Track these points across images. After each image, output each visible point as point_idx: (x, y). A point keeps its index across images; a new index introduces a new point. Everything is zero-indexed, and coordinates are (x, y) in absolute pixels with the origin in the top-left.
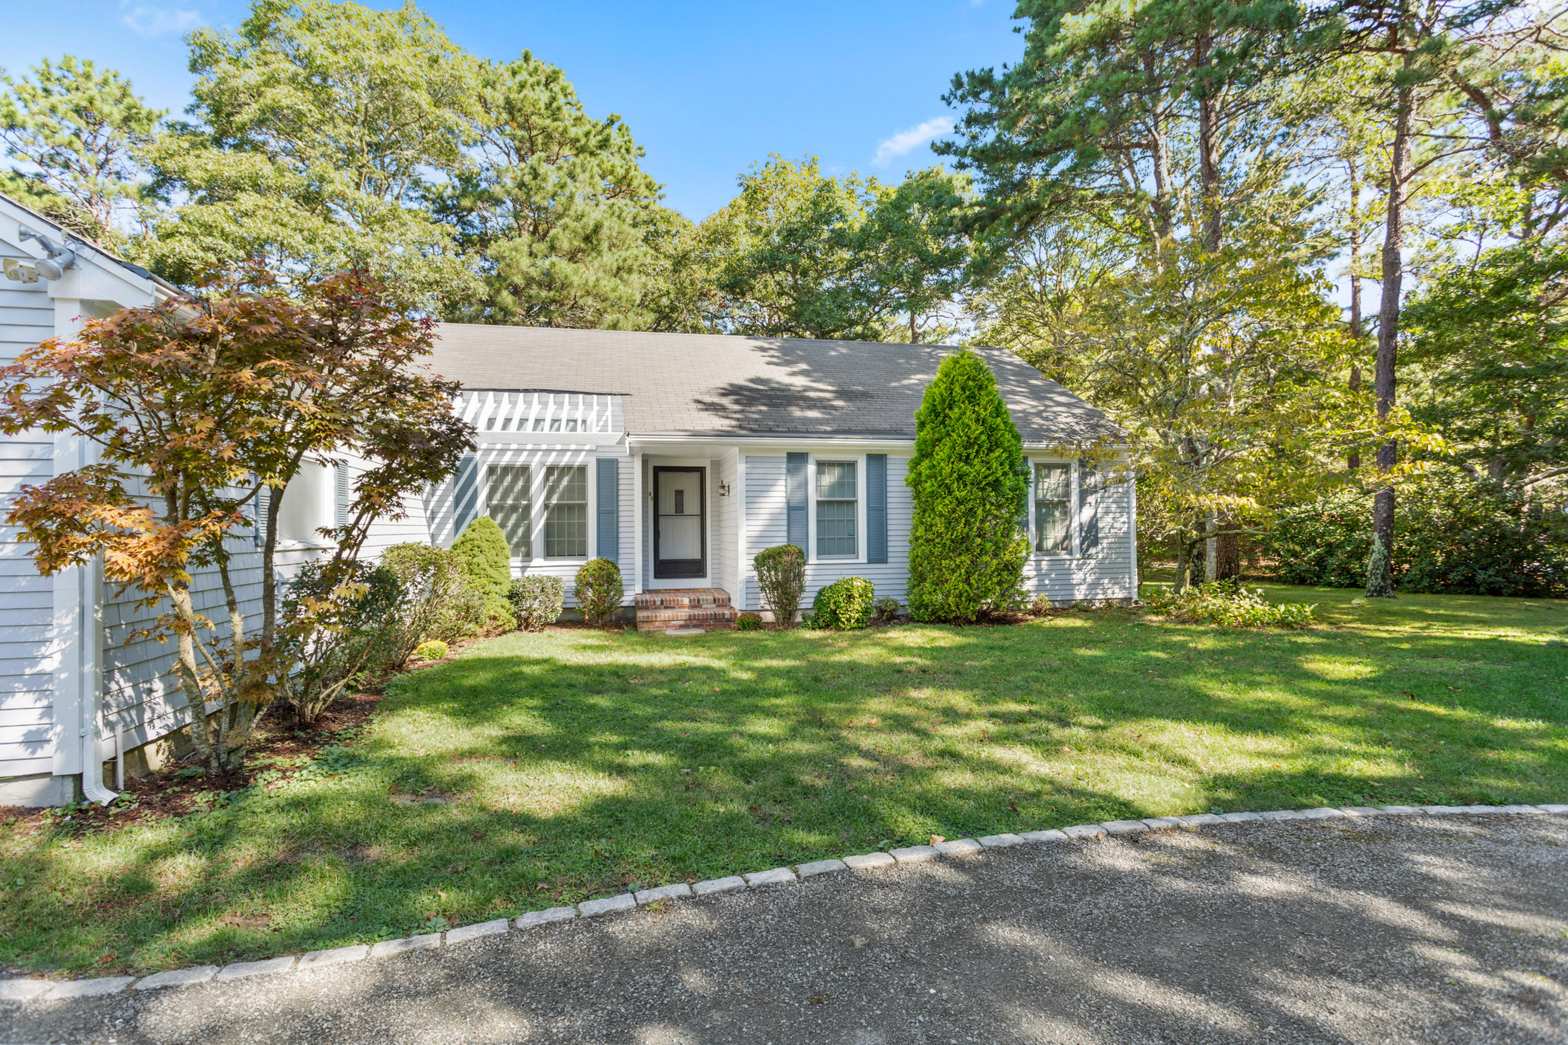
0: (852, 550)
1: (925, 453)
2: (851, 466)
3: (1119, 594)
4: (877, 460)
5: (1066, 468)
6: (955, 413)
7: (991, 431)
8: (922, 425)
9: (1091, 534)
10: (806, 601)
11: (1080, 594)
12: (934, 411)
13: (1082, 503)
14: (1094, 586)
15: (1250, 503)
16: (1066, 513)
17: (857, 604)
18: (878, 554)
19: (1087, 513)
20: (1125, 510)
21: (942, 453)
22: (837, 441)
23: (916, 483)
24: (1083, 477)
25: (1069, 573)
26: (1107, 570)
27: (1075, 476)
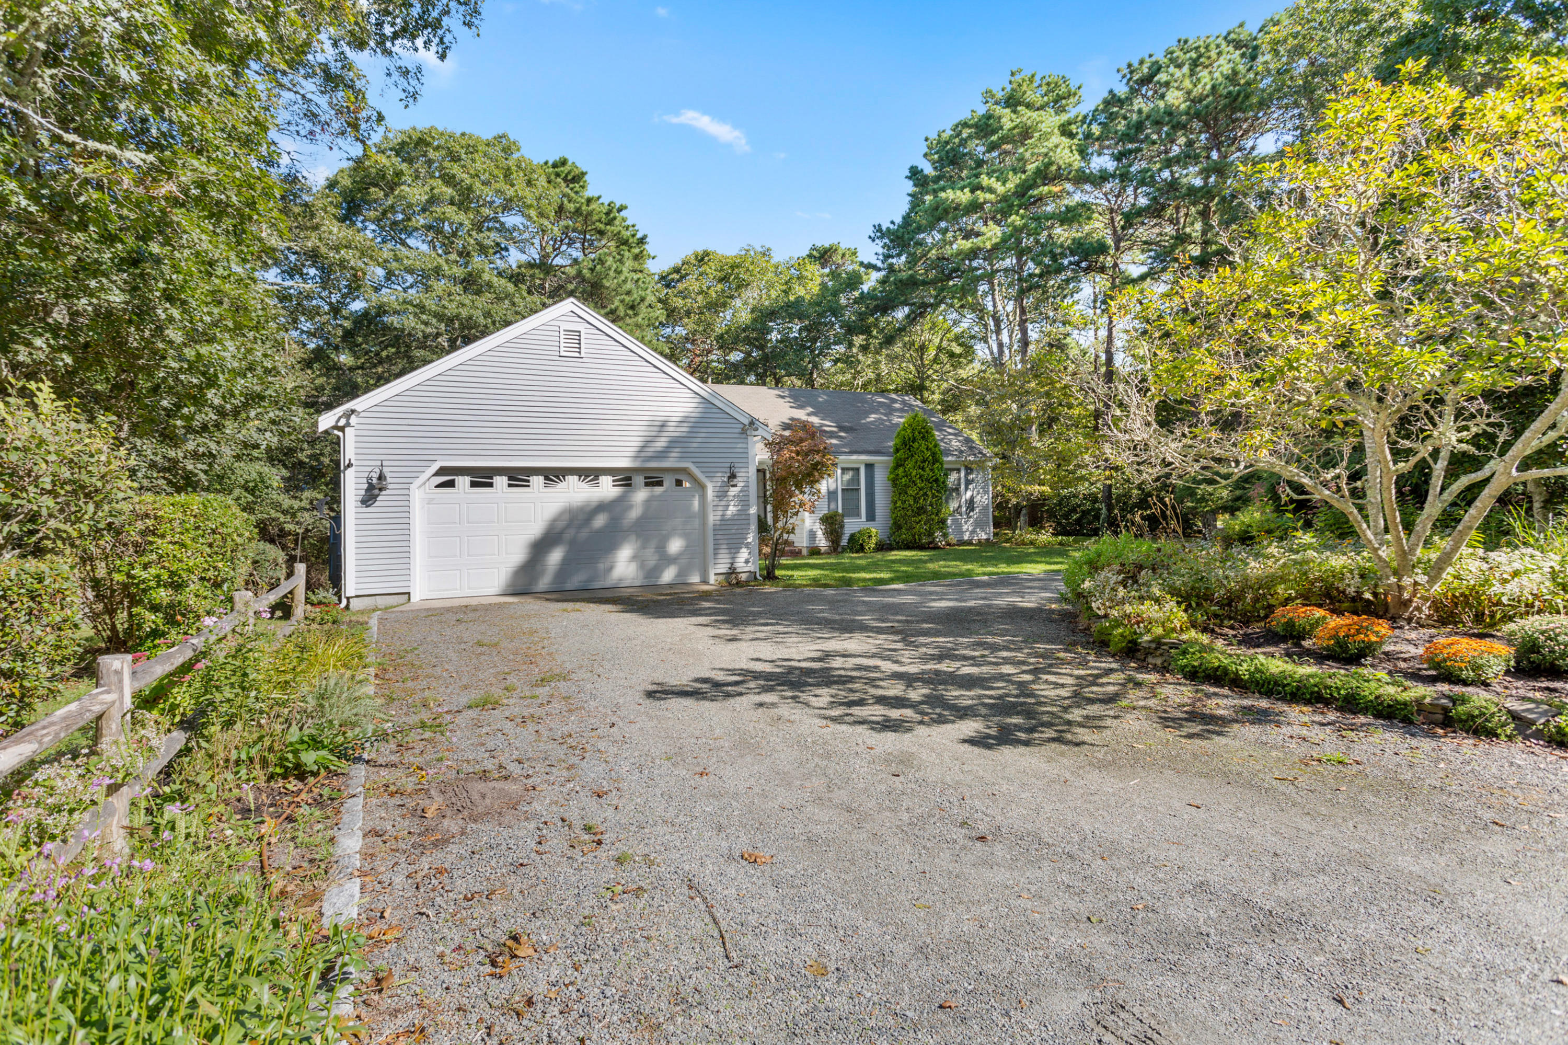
0: (858, 515)
1: (898, 464)
2: (858, 470)
3: (984, 537)
4: (870, 467)
5: (959, 470)
6: (916, 445)
7: (934, 454)
8: (897, 450)
9: (971, 504)
10: (844, 542)
11: (966, 537)
12: (904, 443)
13: (967, 489)
14: (973, 532)
15: (1046, 489)
16: (959, 494)
17: (874, 540)
18: (871, 517)
19: (969, 494)
20: (986, 492)
21: (910, 464)
22: (854, 457)
23: (895, 481)
24: (967, 474)
25: (961, 526)
26: (979, 524)
27: (963, 474)
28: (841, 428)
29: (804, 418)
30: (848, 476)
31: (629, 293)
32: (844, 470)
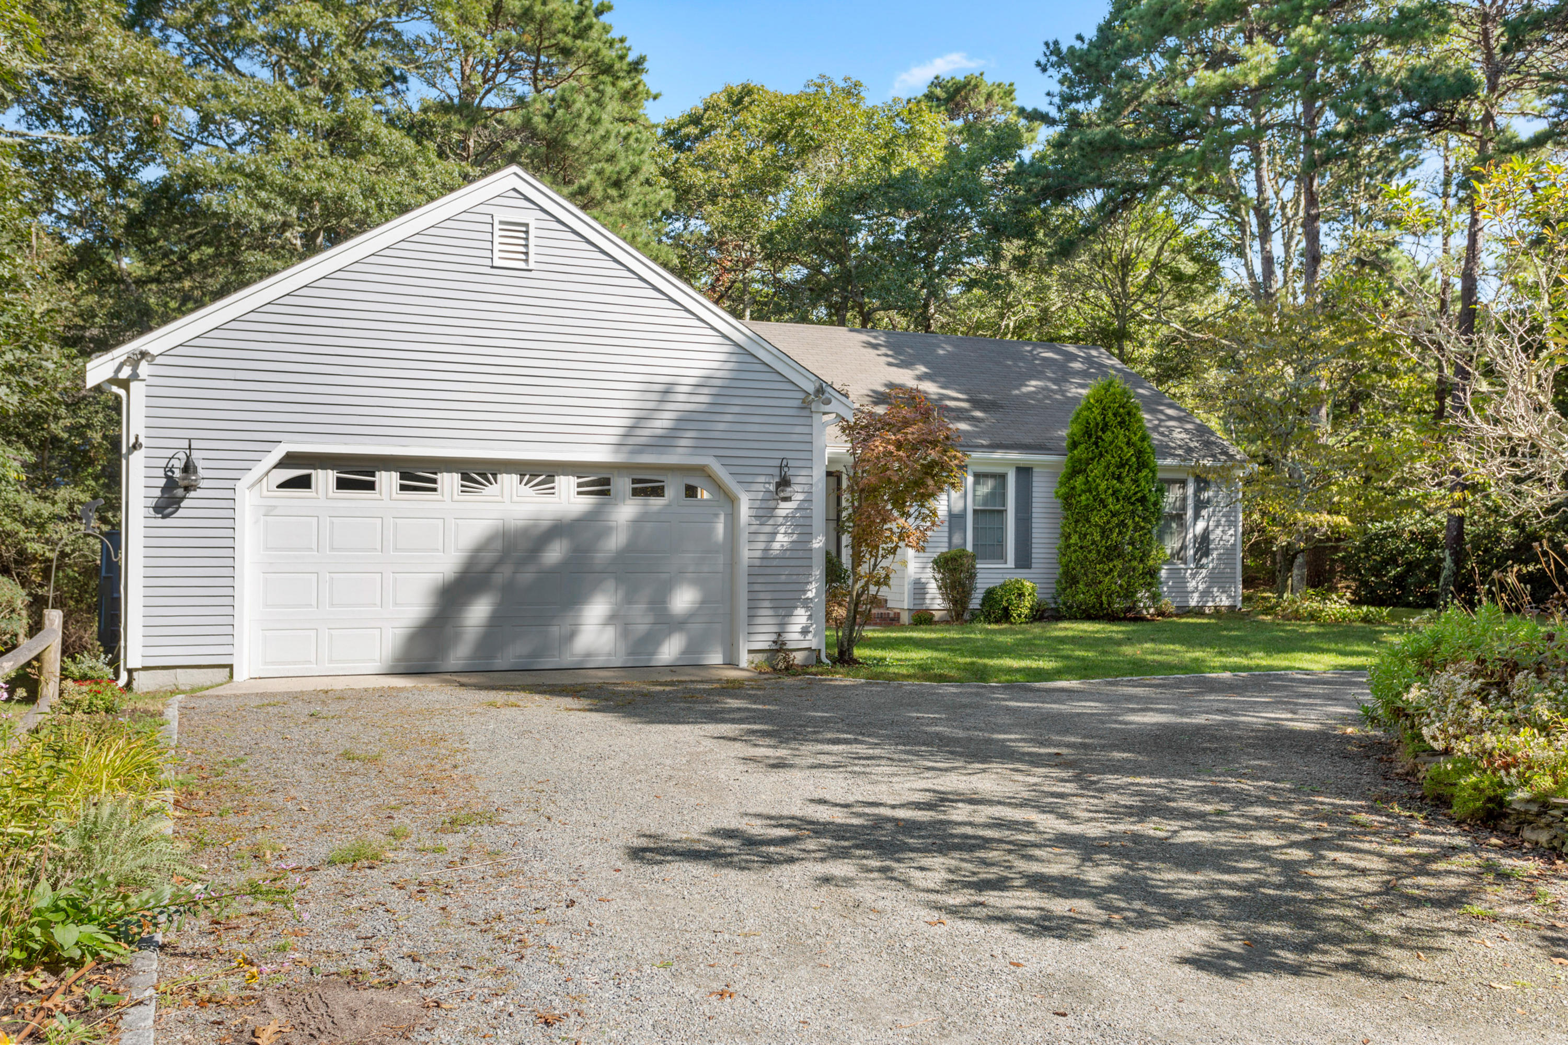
0: (1002, 557)
1: (1076, 470)
2: (1002, 477)
3: (1225, 602)
4: (1024, 472)
5: (1183, 483)
6: (1108, 436)
7: (1139, 453)
8: (1075, 445)
9: (1204, 544)
10: (975, 602)
11: (1193, 602)
12: (1088, 433)
13: (1197, 516)
14: (1206, 593)
15: (1342, 520)
16: (1183, 526)
17: (1027, 602)
18: (1024, 560)
19: (1201, 526)
20: (1232, 524)
21: (1096, 470)
22: (998, 455)
23: (1068, 500)
24: (1198, 491)
25: (1184, 581)
26: (1217, 579)
27: (1190, 490)
28: (977, 403)
29: (912, 383)
30: (986, 488)
31: (611, 158)
32: (978, 476)
